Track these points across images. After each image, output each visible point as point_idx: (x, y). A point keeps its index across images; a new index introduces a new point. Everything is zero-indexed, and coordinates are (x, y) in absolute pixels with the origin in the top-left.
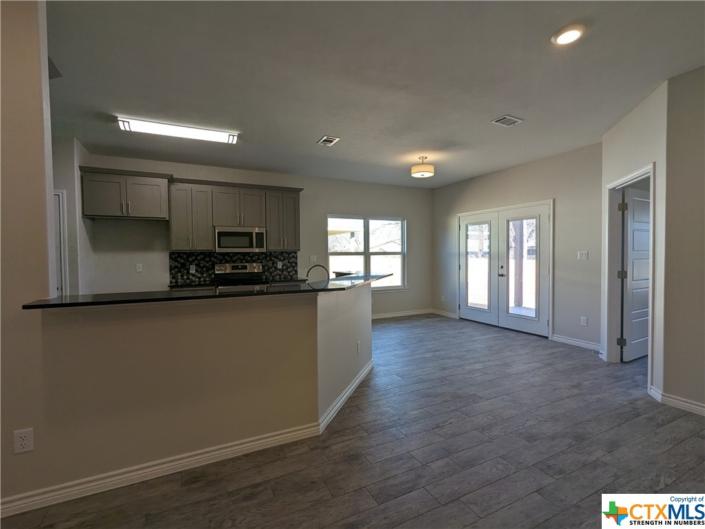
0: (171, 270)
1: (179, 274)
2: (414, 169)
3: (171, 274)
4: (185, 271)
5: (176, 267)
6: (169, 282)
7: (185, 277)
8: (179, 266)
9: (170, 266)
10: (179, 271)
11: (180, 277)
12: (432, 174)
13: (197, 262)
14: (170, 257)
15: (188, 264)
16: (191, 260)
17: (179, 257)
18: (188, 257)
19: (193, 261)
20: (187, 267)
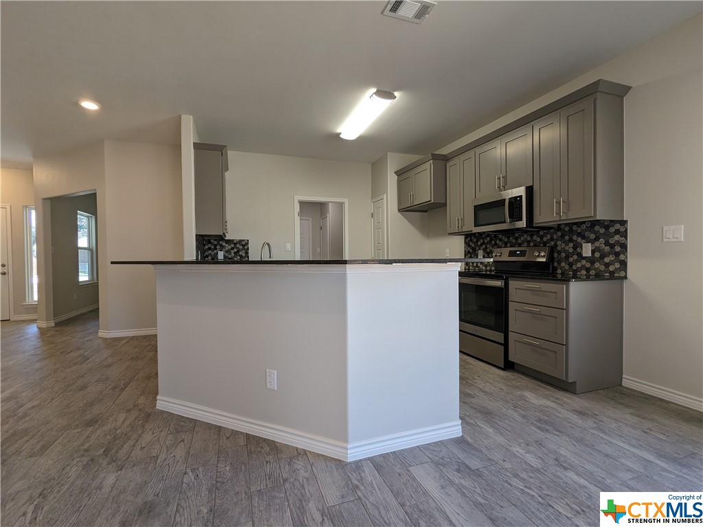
5: (469, 252)
8: (471, 250)
9: (465, 251)
13: (484, 246)
14: (465, 241)
15: (477, 248)
16: (479, 243)
17: (471, 240)
18: (477, 241)
19: (481, 245)
20: (476, 252)
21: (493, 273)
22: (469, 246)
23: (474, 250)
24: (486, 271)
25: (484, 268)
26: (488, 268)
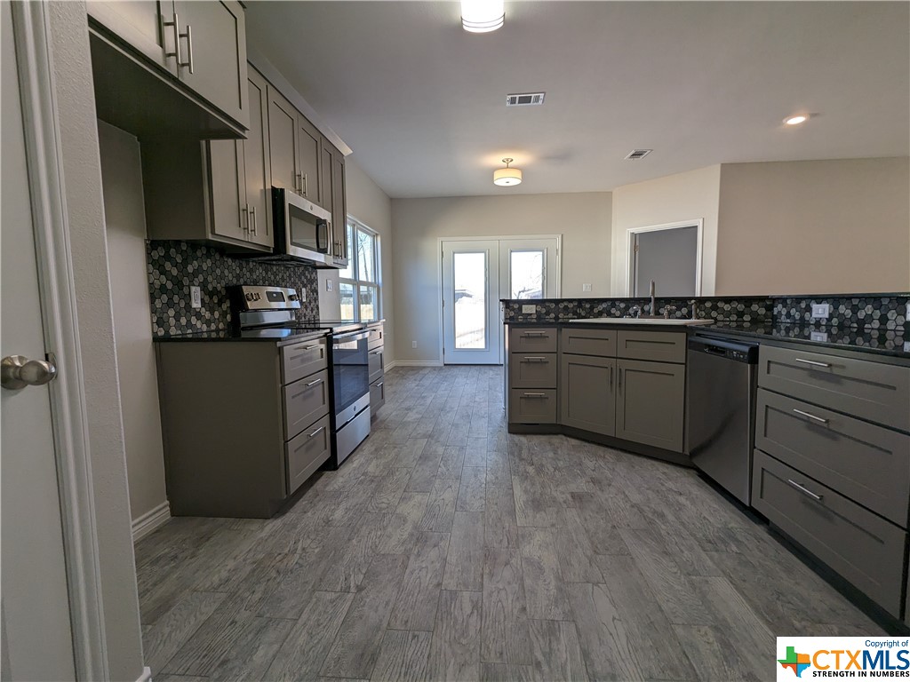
0: (153, 298)
1: (171, 312)
2: (497, 175)
3: (153, 311)
4: (183, 305)
5: (163, 289)
6: (149, 337)
7: (183, 321)
8: (169, 285)
9: (151, 285)
10: (170, 304)
11: (172, 321)
12: (518, 182)
13: (201, 278)
14: (148, 254)
15: (186, 281)
16: (190, 269)
17: (167, 257)
18: (185, 263)
19: (195, 274)
20: (185, 290)
21: (222, 335)
22: (163, 272)
23: (178, 284)
24: (209, 332)
25: (205, 328)
26: (213, 327)
